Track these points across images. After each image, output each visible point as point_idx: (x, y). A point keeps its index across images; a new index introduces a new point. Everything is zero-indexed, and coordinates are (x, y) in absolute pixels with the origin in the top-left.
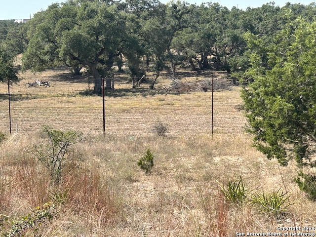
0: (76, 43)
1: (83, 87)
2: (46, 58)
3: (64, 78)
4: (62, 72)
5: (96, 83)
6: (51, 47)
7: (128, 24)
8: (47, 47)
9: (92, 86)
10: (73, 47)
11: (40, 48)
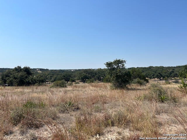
0: (82, 78)
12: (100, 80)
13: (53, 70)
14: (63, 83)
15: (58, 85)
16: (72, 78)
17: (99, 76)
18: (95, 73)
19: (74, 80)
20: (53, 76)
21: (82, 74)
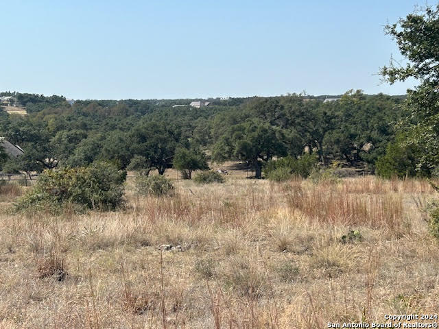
0: (244, 147)
1: (250, 174)
2: (226, 155)
3: (239, 168)
4: (238, 162)
5: (256, 171)
6: (229, 149)
7: (277, 135)
8: (227, 148)
9: (254, 173)
10: (242, 149)
11: (223, 149)
12: (354, 160)
13: (87, 103)
14: (101, 183)
15: (63, 194)
16: (187, 146)
17: (352, 137)
18: (328, 119)
19: (198, 158)
20: (85, 137)
21: (246, 125)
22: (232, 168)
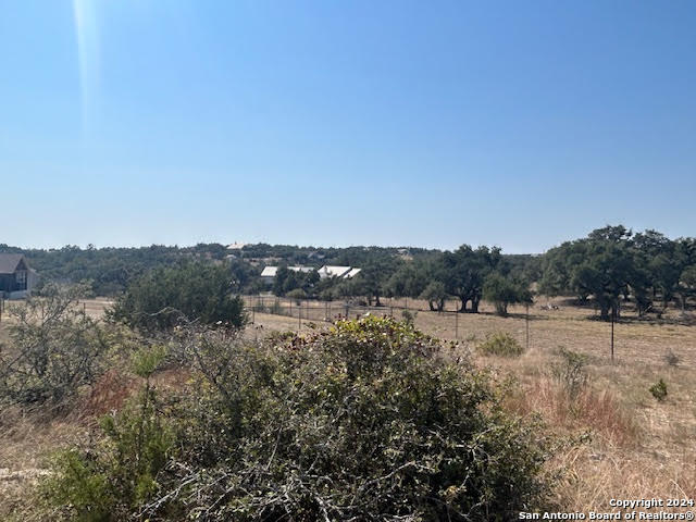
2: (558, 286)
5: (602, 309)
6: (562, 278)
7: (635, 259)
8: (559, 277)
9: (599, 312)
10: (582, 278)
11: (553, 278)
22: (564, 303)
